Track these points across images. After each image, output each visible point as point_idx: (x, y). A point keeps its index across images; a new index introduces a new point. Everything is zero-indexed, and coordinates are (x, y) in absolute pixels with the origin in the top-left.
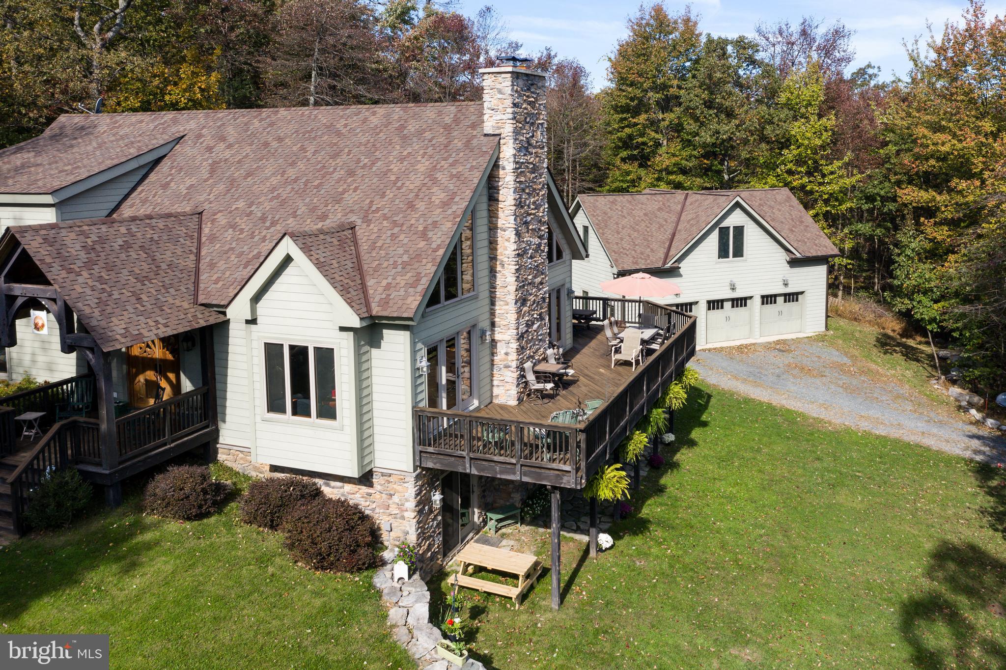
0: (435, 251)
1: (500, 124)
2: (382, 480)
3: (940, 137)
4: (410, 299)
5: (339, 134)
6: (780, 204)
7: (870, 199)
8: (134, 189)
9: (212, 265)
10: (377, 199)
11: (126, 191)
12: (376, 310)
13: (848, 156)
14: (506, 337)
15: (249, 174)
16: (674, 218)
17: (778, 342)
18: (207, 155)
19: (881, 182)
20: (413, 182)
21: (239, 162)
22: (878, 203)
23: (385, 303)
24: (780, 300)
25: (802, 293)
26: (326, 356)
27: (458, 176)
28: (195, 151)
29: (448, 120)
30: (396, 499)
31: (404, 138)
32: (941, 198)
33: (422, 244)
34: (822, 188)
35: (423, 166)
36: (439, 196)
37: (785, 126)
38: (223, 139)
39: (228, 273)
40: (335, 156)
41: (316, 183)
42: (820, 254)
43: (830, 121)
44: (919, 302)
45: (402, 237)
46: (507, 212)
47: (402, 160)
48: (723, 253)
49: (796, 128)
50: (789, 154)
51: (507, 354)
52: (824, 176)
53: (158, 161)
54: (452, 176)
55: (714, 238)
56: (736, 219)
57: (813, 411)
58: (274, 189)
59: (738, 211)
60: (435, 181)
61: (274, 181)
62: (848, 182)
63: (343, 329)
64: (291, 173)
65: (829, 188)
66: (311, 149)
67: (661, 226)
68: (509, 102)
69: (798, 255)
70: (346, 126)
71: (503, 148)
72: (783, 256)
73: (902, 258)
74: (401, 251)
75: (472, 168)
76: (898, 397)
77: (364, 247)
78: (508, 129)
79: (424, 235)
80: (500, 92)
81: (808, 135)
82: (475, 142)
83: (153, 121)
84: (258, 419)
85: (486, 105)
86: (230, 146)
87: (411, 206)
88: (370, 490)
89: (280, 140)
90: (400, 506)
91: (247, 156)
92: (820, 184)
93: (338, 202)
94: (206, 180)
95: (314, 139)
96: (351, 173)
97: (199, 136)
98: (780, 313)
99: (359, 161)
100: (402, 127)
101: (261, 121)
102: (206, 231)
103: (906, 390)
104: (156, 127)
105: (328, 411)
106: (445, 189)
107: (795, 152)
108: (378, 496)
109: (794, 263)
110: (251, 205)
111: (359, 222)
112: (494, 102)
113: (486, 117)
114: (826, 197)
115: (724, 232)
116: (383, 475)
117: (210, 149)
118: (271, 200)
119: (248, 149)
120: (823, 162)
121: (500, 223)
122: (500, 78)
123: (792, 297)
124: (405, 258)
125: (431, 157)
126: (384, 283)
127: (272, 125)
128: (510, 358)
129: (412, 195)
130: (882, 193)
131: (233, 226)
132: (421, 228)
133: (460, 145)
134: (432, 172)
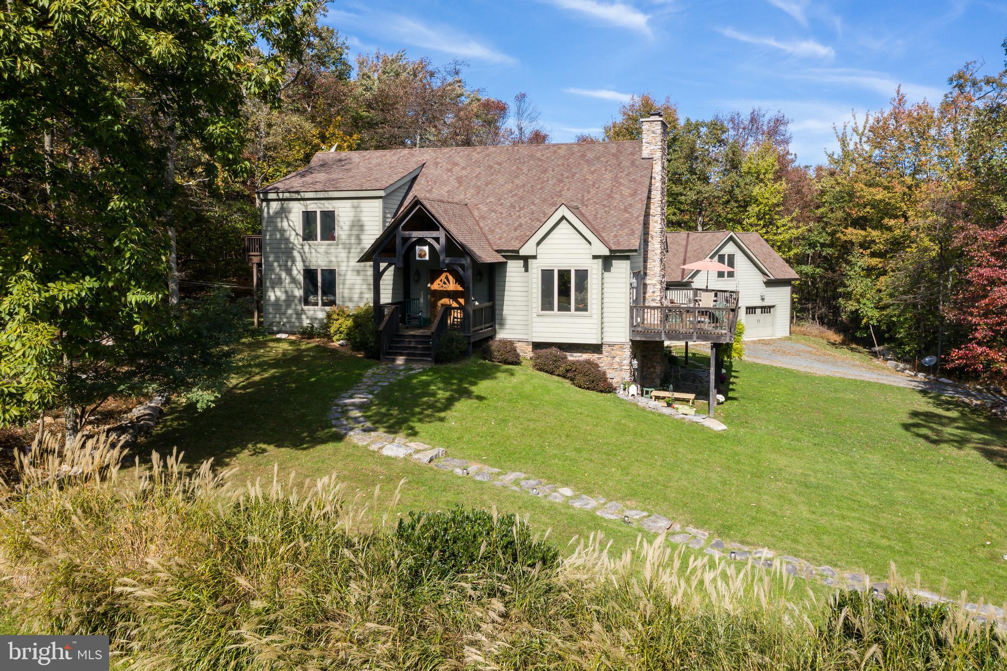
0: (637, 218)
1: (653, 152)
2: (609, 349)
3: (873, 190)
4: (633, 241)
5: (540, 160)
6: (754, 243)
7: (812, 245)
9: (492, 231)
10: (586, 194)
11: (403, 195)
12: (614, 248)
13: (797, 212)
14: (654, 282)
15: (487, 184)
17: (760, 340)
18: (449, 174)
19: (820, 233)
20: (606, 184)
21: (476, 177)
22: (818, 249)
23: (618, 243)
24: (758, 311)
25: (773, 306)
26: (582, 275)
27: (634, 181)
28: (439, 171)
29: (614, 151)
30: (617, 359)
31: (587, 161)
32: (875, 234)
33: (627, 215)
34: (775, 238)
35: (608, 176)
36: (627, 192)
37: (751, 188)
38: (456, 164)
39: (505, 235)
40: (545, 171)
41: (539, 187)
42: (786, 277)
43: (782, 186)
44: (864, 304)
45: (612, 212)
47: (593, 173)
48: (721, 274)
49: (756, 191)
50: (753, 209)
51: (653, 292)
52: (778, 228)
53: (415, 179)
54: (630, 181)
56: (730, 249)
58: (511, 191)
59: (731, 243)
60: (620, 184)
61: (509, 186)
62: (795, 232)
63: (595, 257)
64: (517, 181)
65: (781, 237)
66: (525, 170)
68: (659, 138)
69: (772, 278)
70: (543, 155)
71: (655, 166)
72: (761, 278)
74: (615, 219)
75: (641, 176)
76: (853, 365)
77: (590, 218)
78: (658, 155)
79: (626, 210)
80: (653, 132)
81: (767, 195)
82: (637, 162)
83: (394, 155)
84: (535, 315)
85: (644, 141)
86: (463, 168)
87: (610, 196)
88: (601, 356)
89: (500, 164)
90: (620, 364)
91: (480, 173)
92: (775, 234)
93: (560, 196)
94: (458, 188)
95: (524, 162)
96: (561, 181)
97: (437, 164)
98: (759, 321)
99: (562, 175)
100: (583, 156)
101: (478, 153)
102: (476, 214)
103: (858, 362)
104: (399, 159)
105: (582, 306)
106: (629, 188)
107: (757, 209)
108: (605, 358)
109: (770, 283)
110: (499, 200)
111: (580, 206)
112: (649, 139)
113: (644, 148)
114: (779, 244)
115: (722, 257)
116: (610, 345)
117: (450, 170)
118: (513, 196)
119: (478, 170)
120: (777, 217)
122: (654, 124)
123: (766, 309)
124: (620, 222)
125: (611, 171)
126: (612, 234)
127: (488, 155)
128: (656, 294)
129: (608, 191)
130: (822, 241)
131: (495, 211)
132: (622, 207)
133: (627, 164)
134: (615, 179)
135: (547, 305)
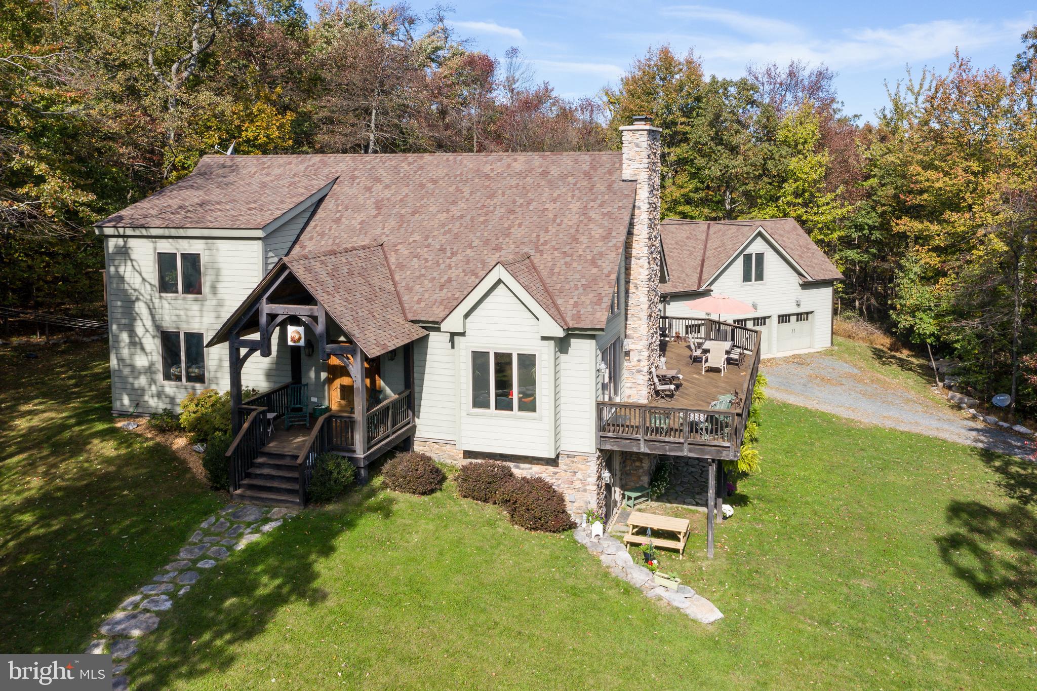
0: (608, 275)
1: (637, 172)
2: (568, 461)
3: (932, 174)
4: (598, 315)
5: (488, 177)
6: (788, 232)
7: (859, 228)
8: (307, 224)
9: (410, 289)
10: (542, 234)
11: (301, 226)
12: (572, 324)
13: (841, 189)
14: (639, 347)
15: (415, 212)
16: (701, 246)
17: (794, 357)
18: (367, 195)
19: (868, 213)
20: (571, 219)
21: (401, 200)
22: (866, 232)
23: (578, 317)
24: (793, 318)
25: (812, 312)
26: (528, 362)
27: (609, 215)
28: (354, 190)
29: (586, 167)
30: (579, 475)
31: (550, 182)
32: (935, 228)
33: (595, 271)
34: (816, 218)
35: (575, 206)
36: (597, 232)
37: (786, 161)
38: (378, 180)
39: (427, 296)
40: (492, 196)
41: (481, 219)
42: (827, 278)
43: (825, 157)
44: (921, 319)
45: (575, 265)
46: (642, 244)
47: (554, 200)
48: (747, 278)
49: (793, 163)
50: (789, 187)
51: (639, 361)
52: (818, 206)
53: (321, 200)
54: (604, 215)
55: (739, 265)
56: (758, 246)
57: (844, 413)
58: (443, 225)
59: (759, 239)
60: (590, 219)
61: (442, 217)
62: (839, 212)
63: (544, 338)
64: (454, 210)
65: (822, 218)
66: (467, 192)
67: (691, 253)
68: (645, 154)
69: (810, 279)
70: (492, 170)
71: (639, 191)
72: (795, 280)
73: (905, 280)
74: (578, 276)
75: (619, 209)
76: (908, 401)
77: (544, 273)
78: (643, 176)
79: (593, 262)
80: (637, 145)
81: (806, 170)
82: (615, 186)
83: (301, 162)
84: (464, 414)
85: (624, 156)
86: (387, 187)
87: (575, 239)
88: (556, 470)
89: (434, 182)
90: (583, 482)
91: (407, 195)
92: (815, 214)
93: (508, 235)
94: (375, 217)
95: (467, 181)
96: (511, 211)
97: (354, 178)
98: (793, 330)
99: (514, 202)
100: (545, 173)
101: (409, 164)
102: (392, 259)
103: (912, 394)
104: (306, 168)
105: (528, 405)
106: (601, 226)
107: (794, 186)
108: (563, 474)
109: (806, 285)
110: (427, 238)
111: (532, 252)
112: (632, 153)
113: (624, 166)
114: (820, 226)
115: (748, 258)
116: (569, 456)
117: (369, 189)
118: (444, 234)
119: (405, 190)
120: (818, 194)
121: (634, 253)
122: (638, 134)
123: (801, 316)
124: (583, 281)
125: (580, 198)
126: (572, 302)
127: (421, 168)
128: (642, 364)
129: (573, 231)
130: (870, 222)
131: (417, 256)
132: (589, 257)
133: (603, 188)
134: (584, 211)
135: (480, 401)
